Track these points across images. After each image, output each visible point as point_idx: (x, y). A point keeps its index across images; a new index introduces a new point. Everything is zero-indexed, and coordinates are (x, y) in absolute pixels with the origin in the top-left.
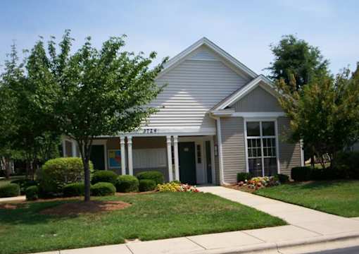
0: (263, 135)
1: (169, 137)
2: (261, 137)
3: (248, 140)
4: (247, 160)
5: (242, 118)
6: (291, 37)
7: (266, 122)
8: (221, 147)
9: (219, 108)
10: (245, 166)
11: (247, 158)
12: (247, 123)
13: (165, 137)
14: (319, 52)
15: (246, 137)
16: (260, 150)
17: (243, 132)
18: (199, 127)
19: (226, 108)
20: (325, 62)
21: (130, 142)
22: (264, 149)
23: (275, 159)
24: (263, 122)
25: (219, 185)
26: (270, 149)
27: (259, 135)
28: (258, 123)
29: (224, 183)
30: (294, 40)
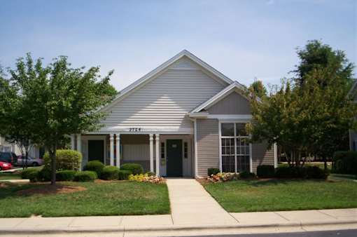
0: (237, 135)
1: (151, 135)
2: (235, 137)
3: (222, 139)
4: (221, 158)
5: (217, 120)
6: (316, 41)
7: (240, 124)
8: (196, 145)
9: (194, 111)
10: (219, 162)
11: (221, 155)
12: (222, 124)
13: (148, 135)
14: (344, 56)
15: (221, 137)
16: (233, 148)
17: (218, 132)
18: (178, 127)
19: (201, 111)
20: (350, 65)
21: (118, 138)
22: (237, 148)
23: (248, 157)
24: (237, 124)
25: (194, 178)
26: (243, 148)
27: (233, 135)
28: (233, 124)
29: (198, 176)
30: (319, 45)
